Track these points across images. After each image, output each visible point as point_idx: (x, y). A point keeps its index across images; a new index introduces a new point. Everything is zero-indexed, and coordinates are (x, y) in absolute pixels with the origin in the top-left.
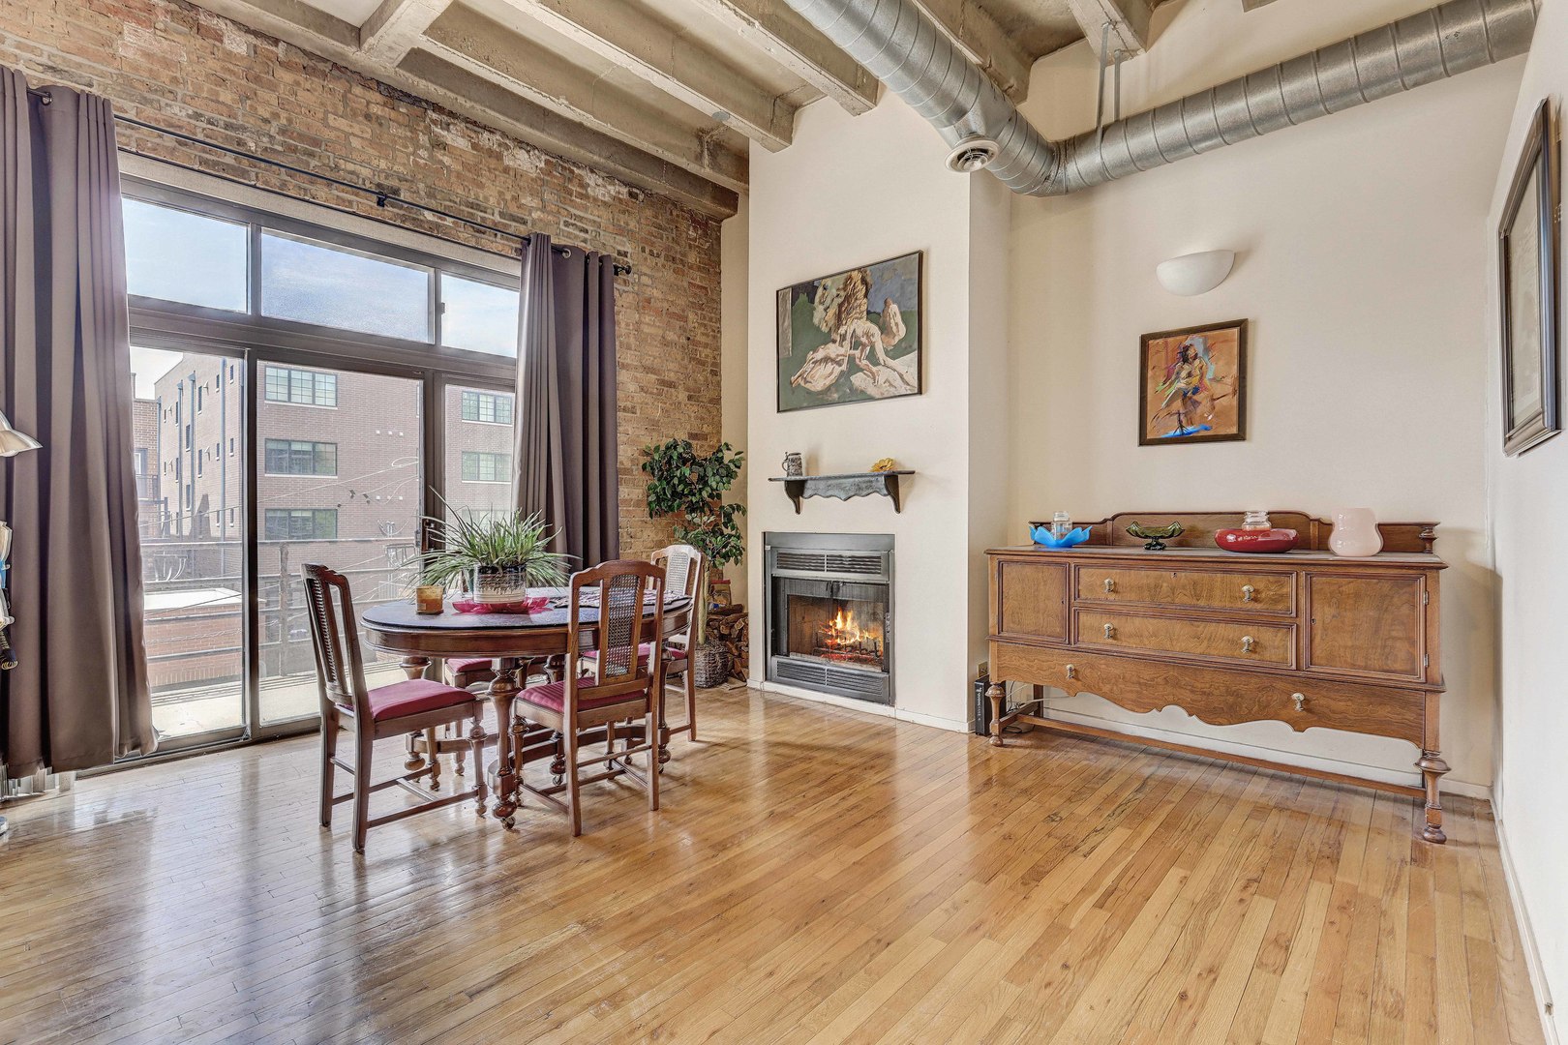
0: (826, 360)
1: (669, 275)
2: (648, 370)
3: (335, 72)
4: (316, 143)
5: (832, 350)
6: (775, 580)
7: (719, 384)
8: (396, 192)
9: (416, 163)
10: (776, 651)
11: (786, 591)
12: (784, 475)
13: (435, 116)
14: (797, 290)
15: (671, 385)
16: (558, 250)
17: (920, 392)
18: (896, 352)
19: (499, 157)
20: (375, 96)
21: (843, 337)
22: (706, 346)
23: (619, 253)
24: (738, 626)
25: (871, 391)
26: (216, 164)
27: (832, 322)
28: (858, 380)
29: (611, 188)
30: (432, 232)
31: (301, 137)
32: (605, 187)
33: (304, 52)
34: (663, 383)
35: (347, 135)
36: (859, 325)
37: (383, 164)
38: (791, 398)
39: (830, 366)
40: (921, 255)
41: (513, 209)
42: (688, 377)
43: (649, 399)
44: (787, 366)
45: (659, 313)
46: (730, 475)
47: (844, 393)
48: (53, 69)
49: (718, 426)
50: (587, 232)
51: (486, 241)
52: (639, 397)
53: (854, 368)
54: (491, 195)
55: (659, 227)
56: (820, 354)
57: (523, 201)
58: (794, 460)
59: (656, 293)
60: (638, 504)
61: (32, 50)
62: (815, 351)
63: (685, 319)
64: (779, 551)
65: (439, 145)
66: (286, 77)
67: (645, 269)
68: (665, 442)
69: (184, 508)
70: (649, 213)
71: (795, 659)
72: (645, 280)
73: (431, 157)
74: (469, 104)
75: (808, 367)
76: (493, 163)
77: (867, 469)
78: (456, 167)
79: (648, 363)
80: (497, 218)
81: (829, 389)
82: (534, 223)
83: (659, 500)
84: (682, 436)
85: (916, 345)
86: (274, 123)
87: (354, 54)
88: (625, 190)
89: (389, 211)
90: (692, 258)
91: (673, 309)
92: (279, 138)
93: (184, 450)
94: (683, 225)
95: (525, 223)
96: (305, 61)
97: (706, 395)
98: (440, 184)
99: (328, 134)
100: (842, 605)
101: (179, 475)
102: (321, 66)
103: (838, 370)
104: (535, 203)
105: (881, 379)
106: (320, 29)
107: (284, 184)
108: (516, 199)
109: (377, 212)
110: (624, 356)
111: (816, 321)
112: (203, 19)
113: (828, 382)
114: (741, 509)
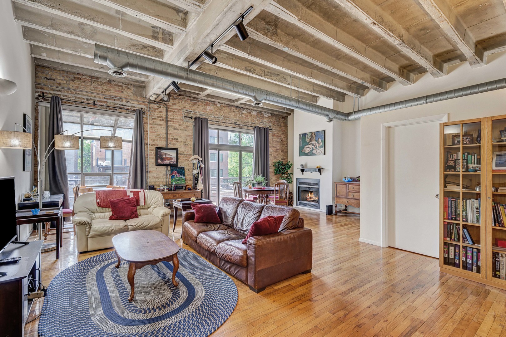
0: (308, 148)
1: (278, 129)
2: (274, 147)
3: (230, 106)
4: (227, 117)
5: (309, 146)
6: (299, 187)
7: (287, 149)
8: (237, 123)
9: (239, 117)
10: (299, 200)
11: (301, 189)
12: (300, 168)
13: (242, 109)
14: (303, 134)
15: (278, 149)
16: (260, 128)
17: (324, 154)
18: (320, 147)
19: (251, 113)
20: (234, 108)
21: (311, 144)
22: (285, 141)
23: (270, 126)
24: (291, 196)
25: (316, 154)
27: (309, 141)
28: (314, 151)
29: (268, 115)
30: (241, 128)
31: (225, 117)
34: (277, 149)
35: (231, 115)
36: (314, 142)
37: (235, 119)
38: (302, 154)
39: (309, 149)
40: (324, 131)
41: (253, 122)
42: (281, 148)
43: (274, 153)
44: (301, 148)
45: (276, 136)
46: (290, 167)
47: (311, 154)
48: (202, 116)
49: (287, 157)
50: (264, 124)
51: (248, 128)
52: (273, 152)
53: (313, 149)
54: (249, 120)
55: (276, 120)
56: (307, 146)
58: (302, 165)
59: (276, 132)
60: (272, 172)
61: (199, 113)
62: (306, 146)
63: (281, 137)
64: (299, 182)
65: (243, 113)
66: (224, 108)
67: (274, 128)
68: (278, 161)
70: (274, 118)
71: (302, 202)
72: (274, 130)
73: (241, 116)
75: (305, 148)
76: (250, 115)
77: (315, 168)
78: (245, 116)
79: (274, 146)
80: (250, 124)
81: (308, 153)
82: (256, 123)
83: (277, 172)
84: (280, 159)
85: (323, 146)
86: (223, 116)
87: (233, 104)
88: (270, 114)
90: (282, 125)
91: (279, 135)
92: (223, 118)
94: (280, 119)
96: (226, 105)
97: (285, 151)
98: (243, 120)
99: (229, 116)
100: (311, 192)
102: (228, 106)
103: (310, 149)
104: (256, 120)
105: (318, 152)
106: (229, 102)
107: (224, 124)
108: (253, 120)
109: (235, 126)
110: (270, 145)
111: (306, 140)
112: (215, 103)
113: (308, 151)
114: (292, 174)
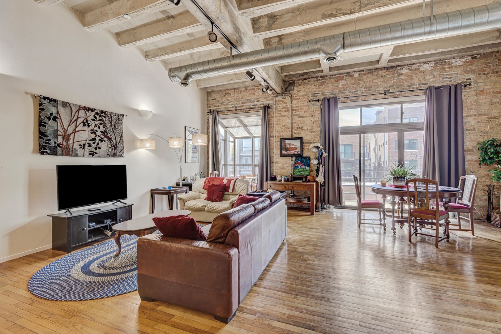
3: (375, 70)
8: (389, 91)
9: (394, 82)
13: (399, 68)
15: (495, 118)
16: (439, 88)
19: (418, 69)
20: (384, 71)
23: (467, 79)
26: (353, 99)
29: (463, 60)
30: (398, 97)
31: (368, 88)
32: (460, 60)
33: (369, 70)
34: (491, 118)
35: (377, 83)
37: (386, 86)
41: (423, 82)
43: (483, 125)
45: (488, 94)
48: (331, 94)
50: (452, 78)
51: (414, 93)
52: (477, 125)
54: (416, 81)
57: (426, 78)
59: (486, 87)
60: (475, 161)
61: (328, 92)
65: (400, 75)
66: (365, 77)
67: (480, 81)
69: (376, 161)
70: (482, 61)
72: (479, 84)
73: (398, 78)
74: (407, 62)
76: (416, 72)
78: (405, 78)
79: (482, 112)
80: (418, 86)
82: (430, 83)
86: (363, 87)
87: (378, 66)
88: (470, 58)
89: (387, 96)
91: (496, 90)
92: (364, 90)
93: (376, 145)
95: (427, 84)
96: (368, 72)
98: (401, 84)
99: (374, 84)
101: (375, 152)
102: (372, 71)
104: (431, 77)
106: (370, 65)
107: (365, 98)
108: (424, 78)
109: (384, 97)
112: (351, 74)
